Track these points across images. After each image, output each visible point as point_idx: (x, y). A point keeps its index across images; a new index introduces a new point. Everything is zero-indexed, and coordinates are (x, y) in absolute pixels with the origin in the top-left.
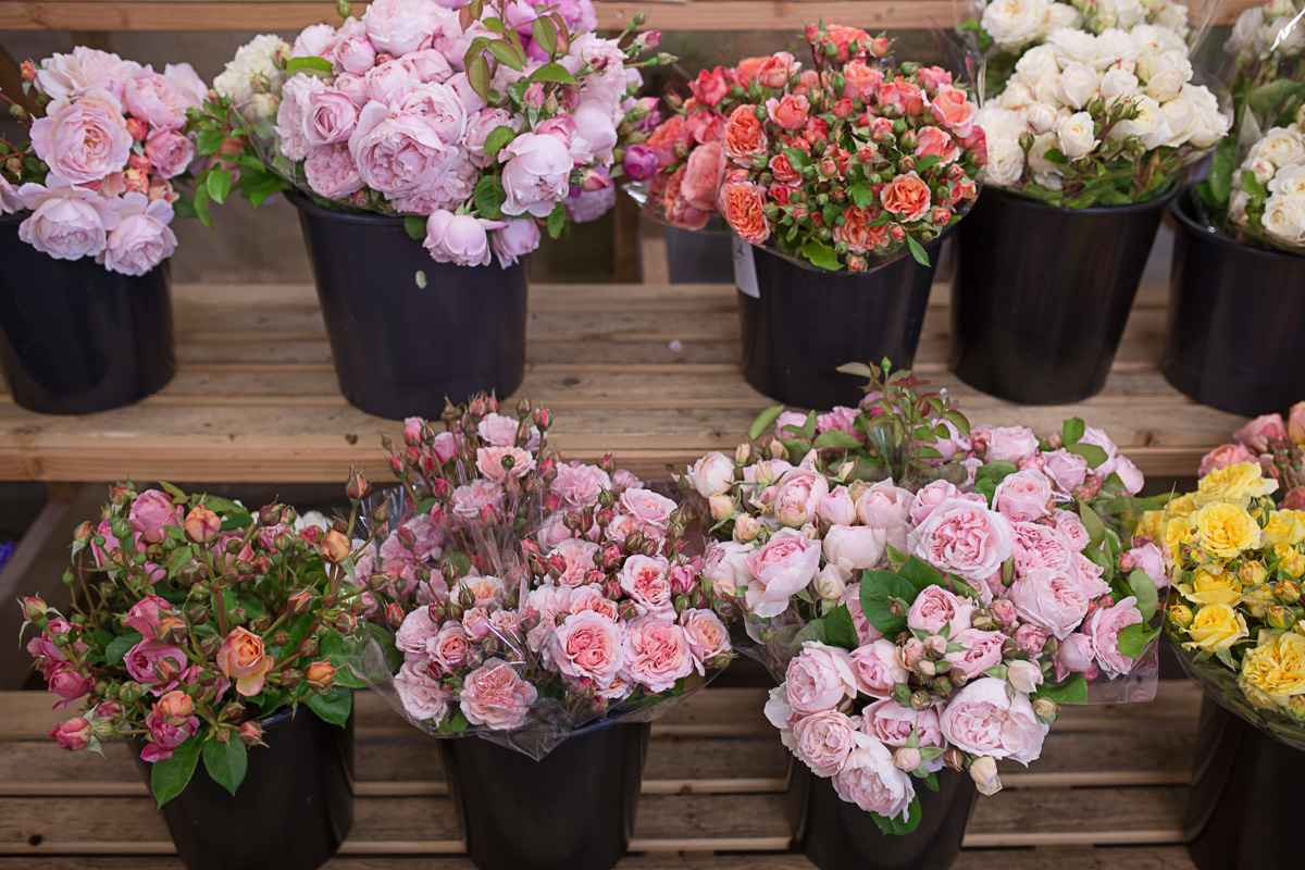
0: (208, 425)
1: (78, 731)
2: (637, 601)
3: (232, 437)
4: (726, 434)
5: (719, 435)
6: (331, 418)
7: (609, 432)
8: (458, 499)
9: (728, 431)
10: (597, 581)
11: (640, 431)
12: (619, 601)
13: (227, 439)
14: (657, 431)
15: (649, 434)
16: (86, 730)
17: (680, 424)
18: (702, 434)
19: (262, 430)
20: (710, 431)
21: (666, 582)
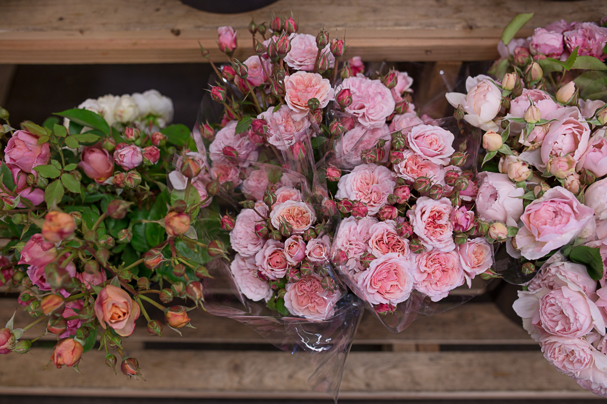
0: (61, 19)
1: (3, 345)
2: (426, 242)
3: (81, 32)
4: (478, 27)
5: (471, 28)
6: (158, 10)
7: (382, 26)
8: (272, 132)
9: (479, 24)
10: (391, 219)
11: (407, 25)
12: (410, 239)
13: (78, 34)
14: (421, 24)
15: (414, 27)
16: (10, 341)
17: (439, 16)
18: (458, 28)
19: (104, 24)
20: (464, 24)
21: (449, 223)
